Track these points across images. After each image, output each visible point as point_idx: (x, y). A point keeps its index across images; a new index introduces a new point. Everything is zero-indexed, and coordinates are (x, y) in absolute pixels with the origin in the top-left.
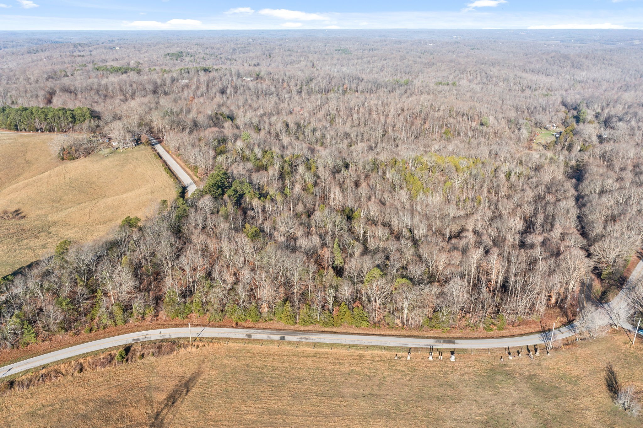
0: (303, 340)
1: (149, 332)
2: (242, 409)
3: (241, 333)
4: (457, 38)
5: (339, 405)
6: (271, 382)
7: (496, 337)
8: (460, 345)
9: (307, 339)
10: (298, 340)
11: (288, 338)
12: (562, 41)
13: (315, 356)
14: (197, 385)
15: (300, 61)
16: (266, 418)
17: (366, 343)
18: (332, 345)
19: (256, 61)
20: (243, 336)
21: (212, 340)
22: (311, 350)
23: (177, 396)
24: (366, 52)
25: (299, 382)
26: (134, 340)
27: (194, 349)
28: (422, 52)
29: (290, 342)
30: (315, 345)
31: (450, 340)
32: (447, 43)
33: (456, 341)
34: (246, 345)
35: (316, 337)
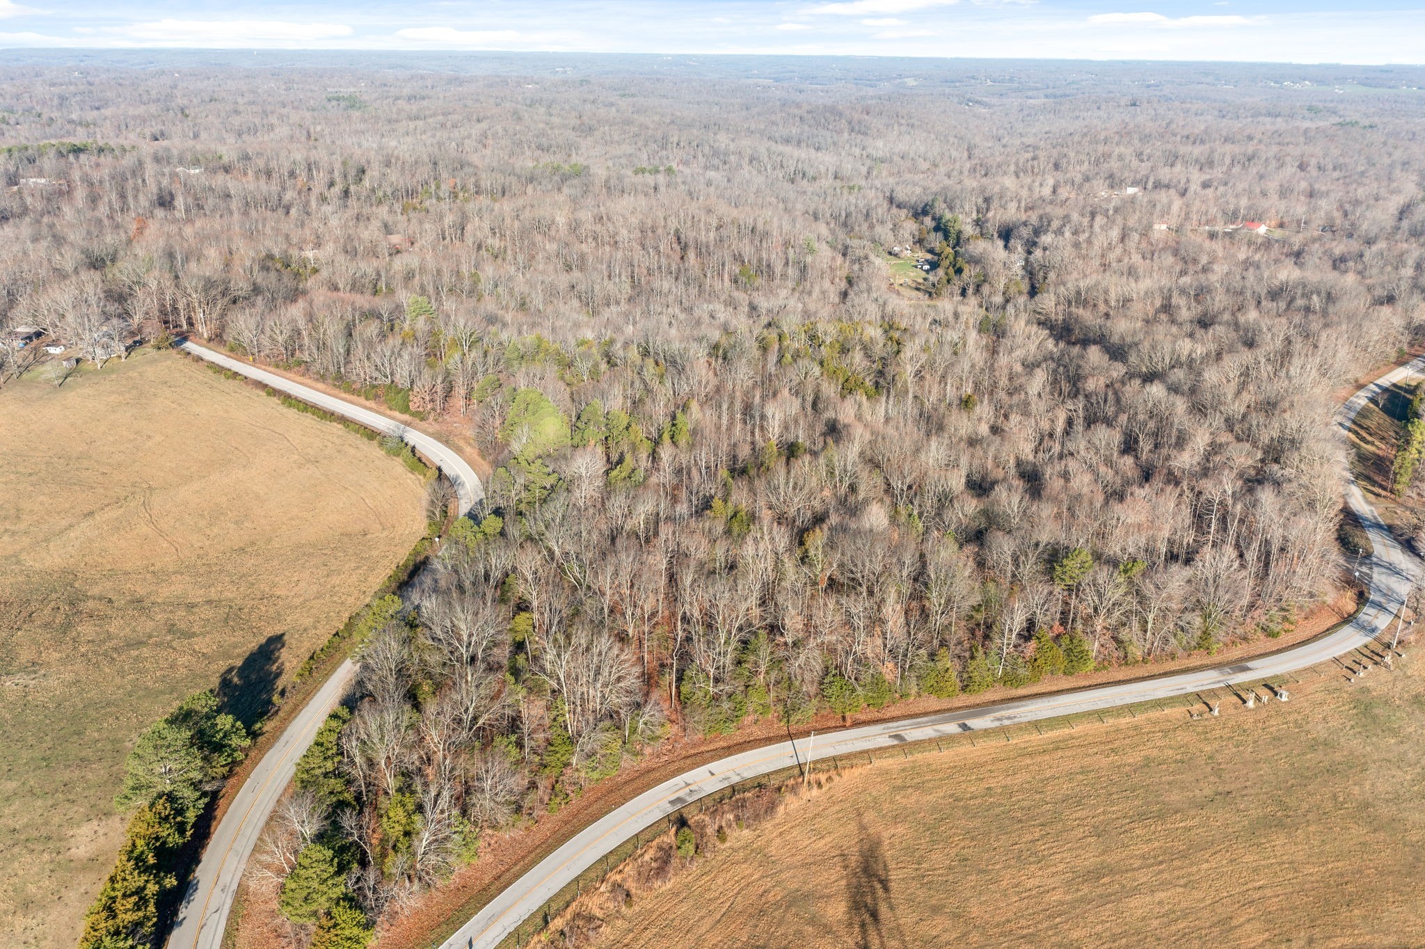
0: (1006, 722)
1: (687, 776)
2: (1028, 886)
3: (875, 737)
4: (565, 72)
5: (1185, 827)
6: (1033, 818)
7: (1294, 646)
8: (1264, 669)
9: (1009, 718)
10: (997, 724)
11: (977, 723)
12: (776, 80)
13: (1057, 746)
14: (892, 865)
15: (271, 127)
16: (1085, 889)
17: (1119, 703)
18: (1067, 720)
19: (156, 128)
20: (885, 741)
21: (835, 763)
22: (1035, 737)
23: (869, 900)
24: (401, 103)
25: (1079, 803)
26: (672, 802)
27: (815, 791)
28: (528, 102)
29: (987, 733)
30: (1037, 725)
31: (1239, 665)
32: (565, 82)
33: (1250, 664)
34: (910, 758)
35: (1022, 709)
